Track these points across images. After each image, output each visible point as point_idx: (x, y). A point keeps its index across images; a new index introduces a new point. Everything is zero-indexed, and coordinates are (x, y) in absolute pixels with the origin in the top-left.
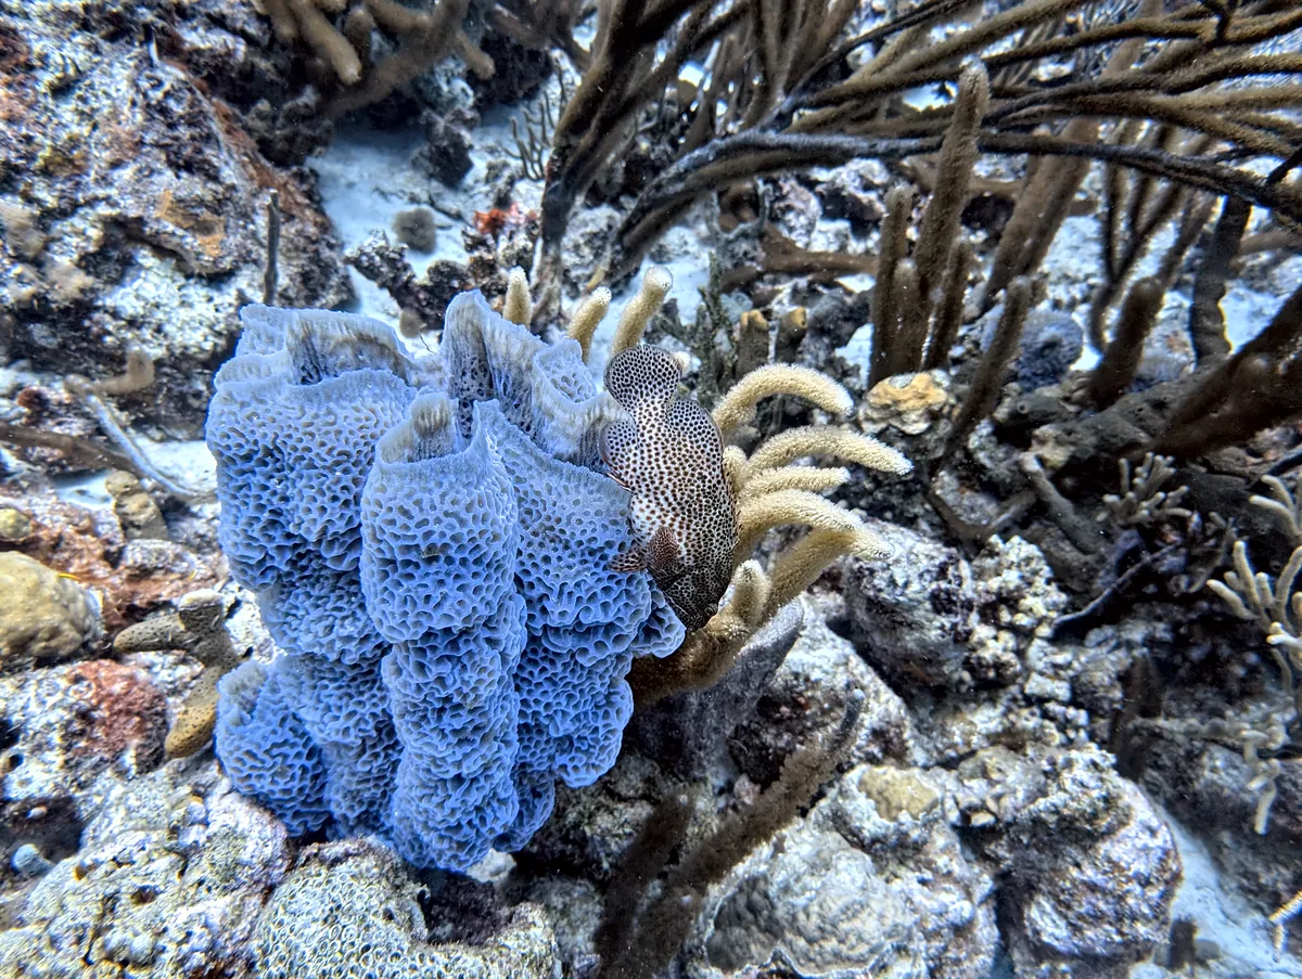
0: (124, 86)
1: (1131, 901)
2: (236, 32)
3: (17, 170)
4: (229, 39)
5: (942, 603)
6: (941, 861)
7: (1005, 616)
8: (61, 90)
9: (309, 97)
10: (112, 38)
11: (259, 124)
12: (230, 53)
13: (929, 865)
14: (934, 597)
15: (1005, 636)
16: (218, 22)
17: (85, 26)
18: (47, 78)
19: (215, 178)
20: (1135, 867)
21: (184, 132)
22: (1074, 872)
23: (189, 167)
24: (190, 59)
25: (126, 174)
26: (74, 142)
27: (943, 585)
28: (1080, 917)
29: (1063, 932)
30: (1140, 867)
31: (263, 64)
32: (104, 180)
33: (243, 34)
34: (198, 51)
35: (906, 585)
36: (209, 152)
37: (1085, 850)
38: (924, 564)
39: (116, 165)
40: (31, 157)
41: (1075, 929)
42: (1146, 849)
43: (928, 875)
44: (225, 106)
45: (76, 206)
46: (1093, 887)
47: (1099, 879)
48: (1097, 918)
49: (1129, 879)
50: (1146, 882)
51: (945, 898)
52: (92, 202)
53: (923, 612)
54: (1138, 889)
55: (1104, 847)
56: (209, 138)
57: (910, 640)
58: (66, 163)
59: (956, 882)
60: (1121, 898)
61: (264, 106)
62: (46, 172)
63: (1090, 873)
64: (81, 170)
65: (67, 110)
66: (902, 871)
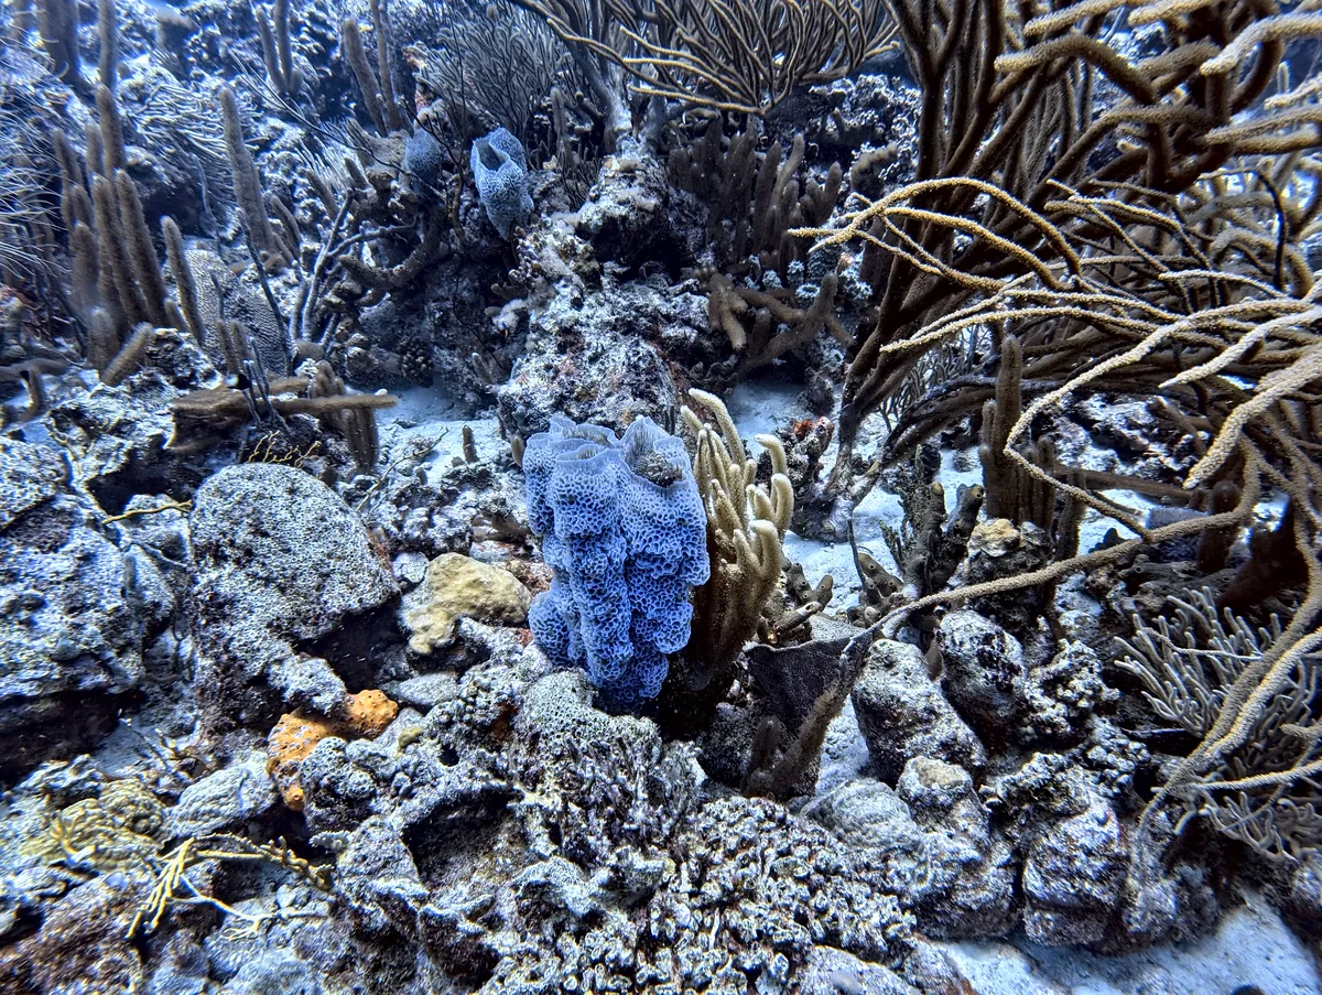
0: (623, 355)
1: (1078, 863)
2: (694, 327)
3: (565, 398)
4: (688, 330)
5: (986, 660)
6: (962, 823)
7: (1060, 691)
8: (593, 360)
9: (732, 360)
10: (625, 334)
11: (695, 376)
12: (686, 338)
13: (954, 824)
14: (980, 654)
15: (1060, 706)
16: (687, 323)
17: (614, 328)
18: (588, 353)
19: (654, 402)
20: (1082, 841)
21: (643, 377)
22: (1044, 840)
23: (642, 395)
24: (663, 343)
25: (612, 399)
26: (593, 384)
27: (988, 648)
28: (1047, 871)
29: (1039, 884)
30: (1086, 841)
31: (707, 343)
32: (602, 403)
33: (698, 328)
34: (670, 338)
35: (961, 644)
36: (654, 388)
37: (1051, 825)
38: (976, 632)
39: (609, 395)
40: (572, 392)
41: (1046, 882)
42: (1092, 832)
43: (953, 831)
44: (678, 366)
45: (587, 416)
46: (1055, 852)
47: (1058, 846)
48: (1057, 873)
49: (1077, 848)
50: (1089, 853)
51: (960, 845)
52: (593, 415)
53: (973, 665)
54: (1083, 857)
55: (1064, 826)
56: (656, 381)
57: (969, 685)
58: (587, 395)
59: (970, 837)
60: (1071, 859)
61: (700, 365)
62: (577, 399)
63: (1053, 842)
64: (593, 398)
65: (594, 370)
66: (938, 827)
